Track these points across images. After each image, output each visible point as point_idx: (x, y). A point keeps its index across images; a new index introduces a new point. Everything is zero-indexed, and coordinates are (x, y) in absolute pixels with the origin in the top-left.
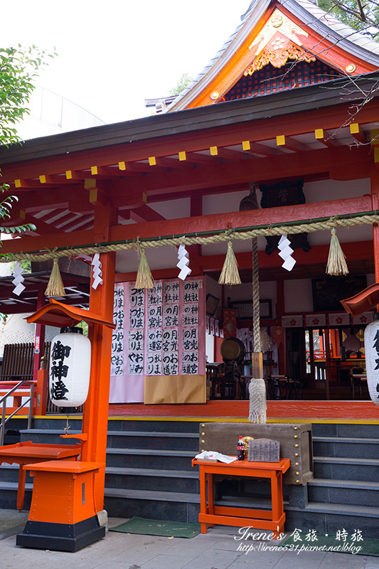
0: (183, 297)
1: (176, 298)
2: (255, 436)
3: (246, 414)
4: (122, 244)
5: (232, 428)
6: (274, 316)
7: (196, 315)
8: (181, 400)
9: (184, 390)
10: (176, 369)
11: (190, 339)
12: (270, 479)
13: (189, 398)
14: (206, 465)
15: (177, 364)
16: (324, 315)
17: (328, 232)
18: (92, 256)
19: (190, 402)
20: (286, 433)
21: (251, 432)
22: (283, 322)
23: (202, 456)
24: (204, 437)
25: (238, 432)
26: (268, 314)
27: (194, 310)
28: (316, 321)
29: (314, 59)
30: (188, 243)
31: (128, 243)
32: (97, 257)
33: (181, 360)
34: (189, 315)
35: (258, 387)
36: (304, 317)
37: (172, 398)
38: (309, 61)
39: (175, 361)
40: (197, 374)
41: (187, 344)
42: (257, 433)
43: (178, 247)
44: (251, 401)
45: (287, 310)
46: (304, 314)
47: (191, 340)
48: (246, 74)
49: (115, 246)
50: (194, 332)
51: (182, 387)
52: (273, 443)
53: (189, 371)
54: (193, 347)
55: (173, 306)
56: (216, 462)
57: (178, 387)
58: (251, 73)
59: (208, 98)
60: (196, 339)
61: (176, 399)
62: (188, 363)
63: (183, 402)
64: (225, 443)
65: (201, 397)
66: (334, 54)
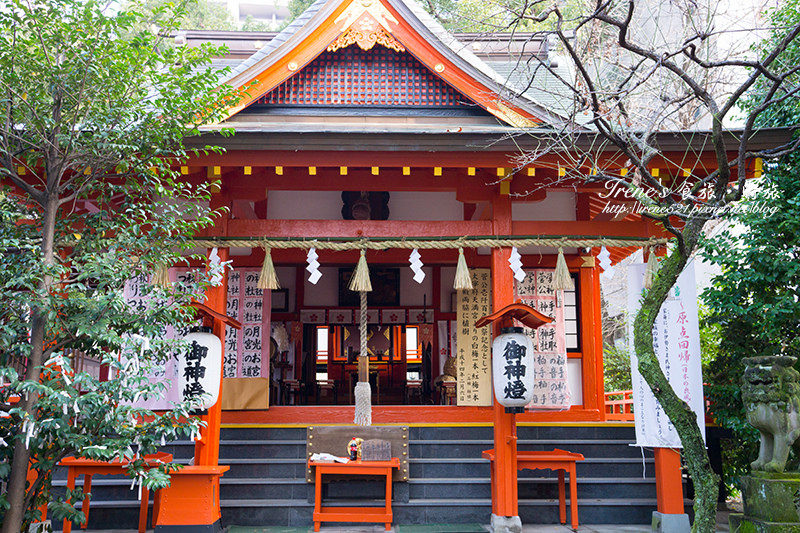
0: (245, 290)
1: (235, 290)
2: (365, 438)
3: (351, 418)
4: (245, 240)
5: (341, 430)
6: (292, 309)
7: (260, 311)
8: (240, 405)
9: (243, 395)
10: (234, 371)
11: (251, 338)
12: (385, 476)
13: (248, 404)
14: (322, 466)
15: (235, 365)
16: (350, 311)
17: (456, 251)
18: (210, 250)
19: (251, 408)
20: (394, 434)
21: (362, 434)
22: (302, 316)
23: (316, 458)
24: (311, 440)
25: (347, 435)
26: (283, 306)
27: (258, 305)
28: (341, 317)
29: (403, 50)
30: (320, 247)
31: (252, 240)
32: (215, 251)
33: (240, 361)
34: (252, 310)
35: (363, 390)
36: (327, 312)
37: (228, 403)
38: (398, 50)
39: (233, 361)
40: (259, 376)
41: (248, 343)
42: (367, 434)
43: (309, 249)
44: (357, 406)
45: (307, 302)
46: (327, 309)
47: (253, 339)
48: (329, 50)
49: (237, 242)
50: (256, 330)
51: (241, 391)
52: (384, 443)
53: (249, 373)
54: (256, 346)
55: (232, 299)
56: (332, 462)
57: (236, 391)
58: (335, 50)
59: (284, 67)
60: (259, 339)
61: (233, 405)
62: (248, 364)
63: (242, 408)
64: (334, 444)
65: (264, 402)
66: (425, 50)
